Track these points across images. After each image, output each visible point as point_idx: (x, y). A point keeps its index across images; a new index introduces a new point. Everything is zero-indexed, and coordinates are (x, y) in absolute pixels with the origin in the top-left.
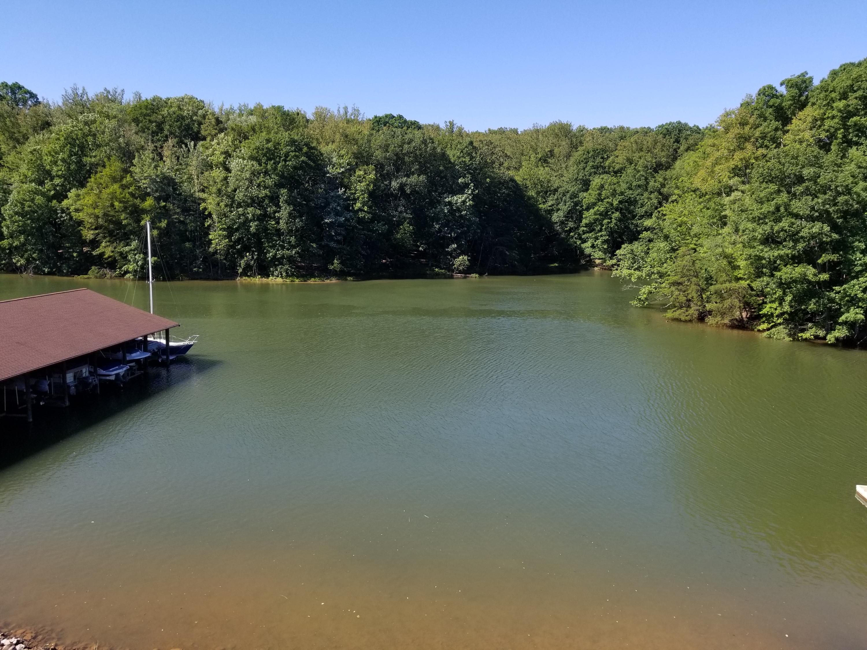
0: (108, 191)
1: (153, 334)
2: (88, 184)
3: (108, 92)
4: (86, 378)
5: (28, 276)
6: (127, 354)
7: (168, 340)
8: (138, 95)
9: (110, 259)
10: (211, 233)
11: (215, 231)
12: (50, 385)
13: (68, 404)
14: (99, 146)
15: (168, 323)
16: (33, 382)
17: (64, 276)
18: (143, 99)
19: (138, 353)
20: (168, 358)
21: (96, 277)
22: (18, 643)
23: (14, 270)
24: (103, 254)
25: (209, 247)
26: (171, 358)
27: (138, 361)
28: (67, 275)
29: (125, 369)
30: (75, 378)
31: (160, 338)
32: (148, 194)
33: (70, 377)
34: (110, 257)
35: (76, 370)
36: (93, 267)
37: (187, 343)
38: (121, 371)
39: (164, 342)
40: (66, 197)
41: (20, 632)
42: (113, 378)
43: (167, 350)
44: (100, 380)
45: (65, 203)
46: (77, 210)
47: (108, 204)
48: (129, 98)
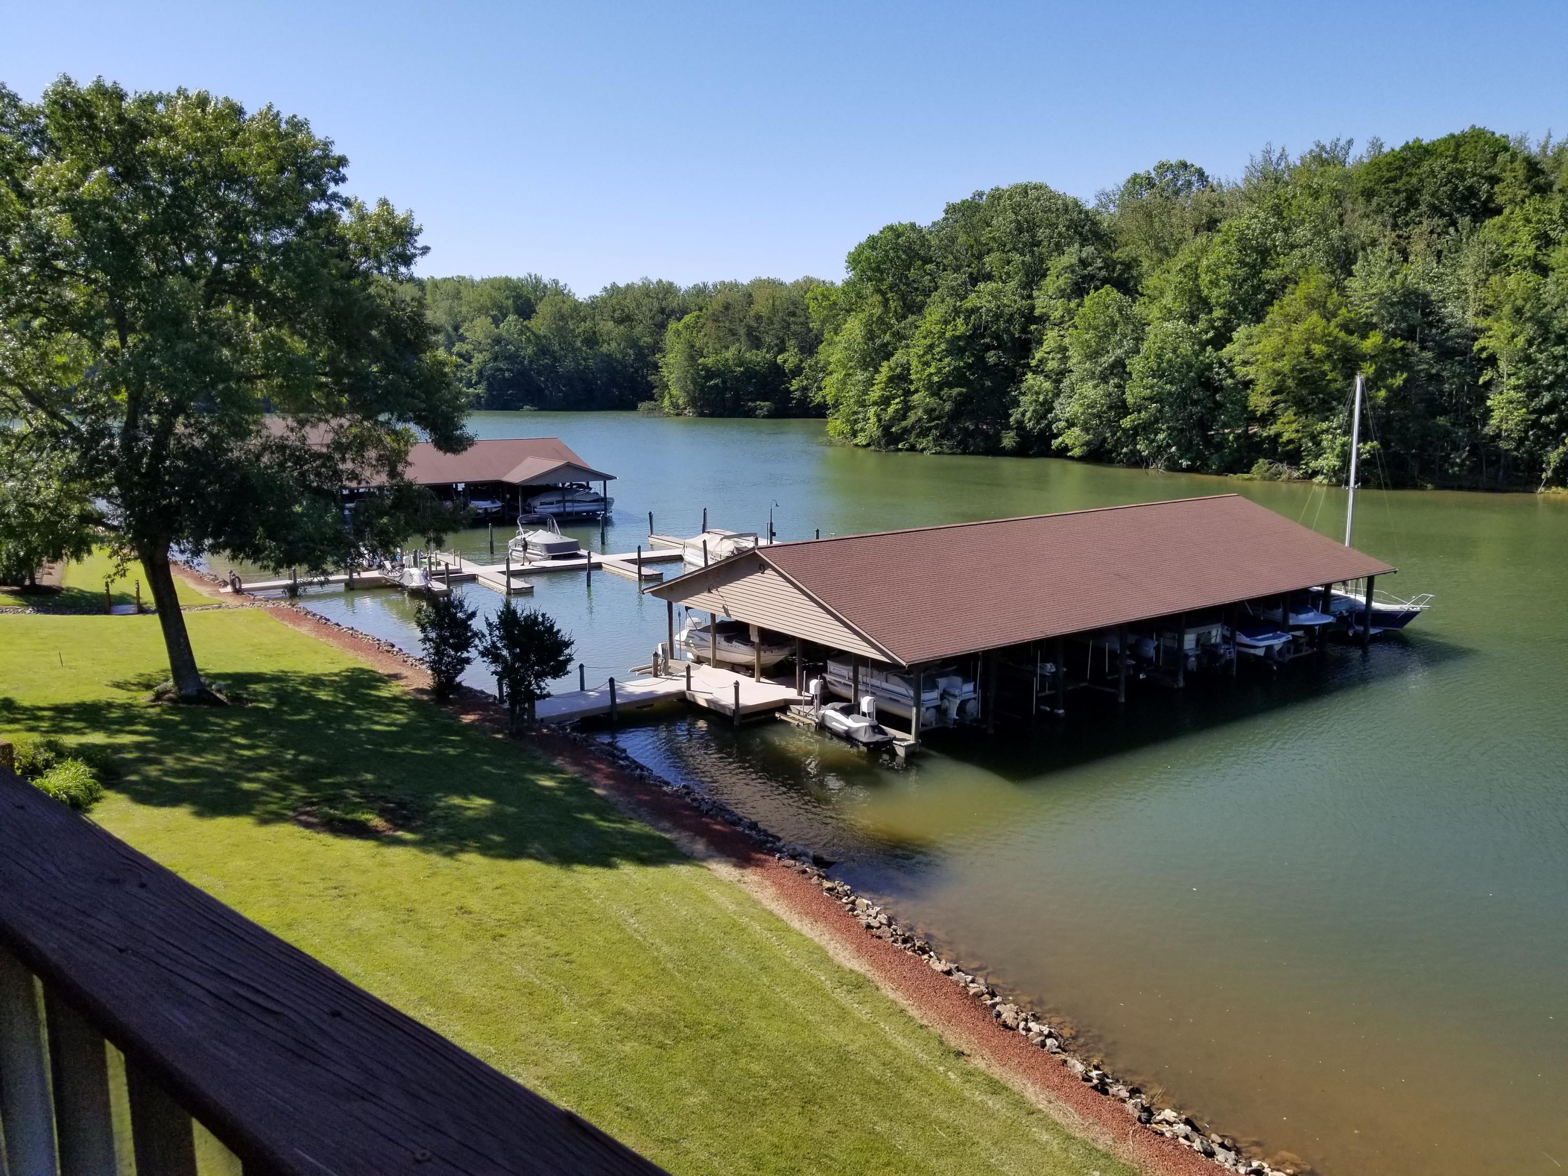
0: (1301, 327)
1: (1344, 583)
2: (1268, 317)
3: (1323, 148)
4: (1216, 646)
5: (1156, 472)
6: (1291, 615)
7: (1369, 596)
8: (1377, 145)
9: (1291, 447)
10: (1492, 396)
11: (1501, 393)
12: (1157, 649)
13: (1181, 684)
14: (1293, 247)
15: (1375, 565)
16: (1131, 639)
17: (1211, 474)
18: (1386, 149)
19: (1311, 615)
20: (1366, 630)
21: (1264, 478)
22: (1050, 1035)
23: (1136, 461)
24: (1279, 435)
25: (1484, 425)
26: (1373, 631)
27: (1308, 629)
28: (1218, 473)
29: (1283, 640)
30: (1197, 645)
31: (1356, 592)
32: (1374, 327)
33: (1190, 640)
34: (1290, 441)
35: (1202, 630)
36: (1261, 461)
37: (1406, 607)
38: (1278, 643)
39: (1362, 599)
40: (1230, 340)
41: (1056, 1020)
42: (1261, 652)
43: (1366, 616)
44: (1239, 652)
45: (1229, 349)
46: (1245, 363)
47: (1301, 349)
48: (1359, 153)
